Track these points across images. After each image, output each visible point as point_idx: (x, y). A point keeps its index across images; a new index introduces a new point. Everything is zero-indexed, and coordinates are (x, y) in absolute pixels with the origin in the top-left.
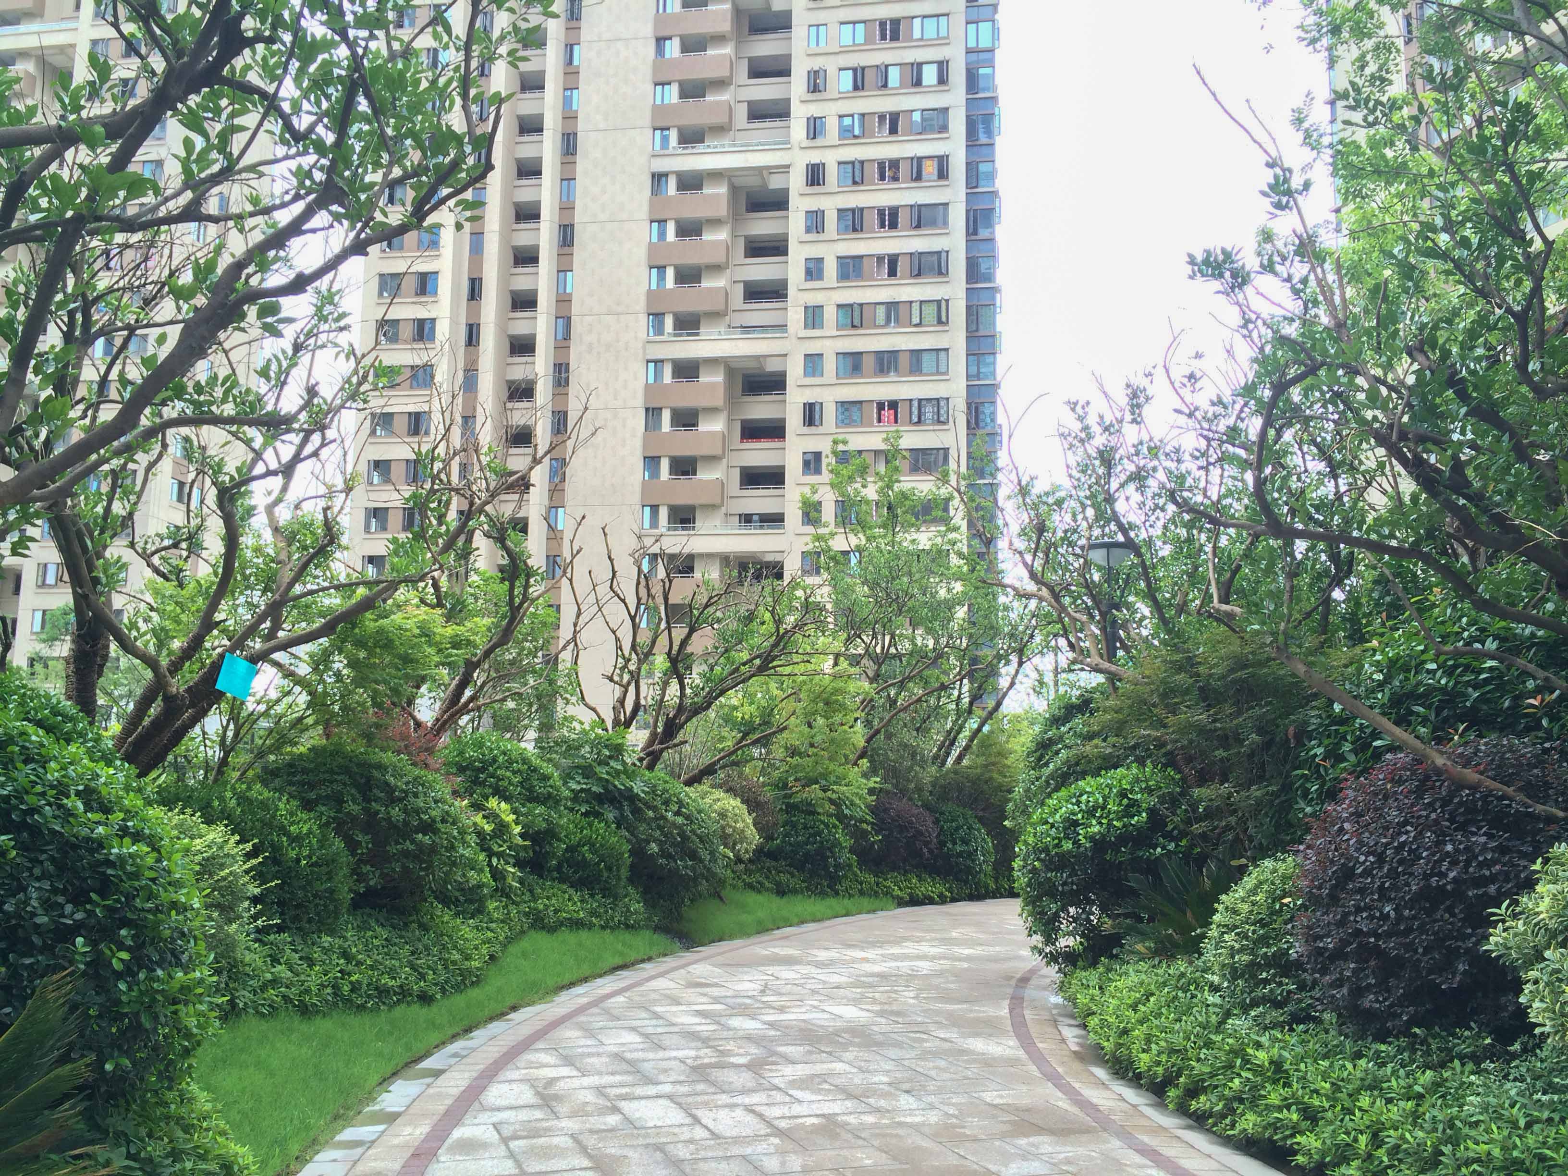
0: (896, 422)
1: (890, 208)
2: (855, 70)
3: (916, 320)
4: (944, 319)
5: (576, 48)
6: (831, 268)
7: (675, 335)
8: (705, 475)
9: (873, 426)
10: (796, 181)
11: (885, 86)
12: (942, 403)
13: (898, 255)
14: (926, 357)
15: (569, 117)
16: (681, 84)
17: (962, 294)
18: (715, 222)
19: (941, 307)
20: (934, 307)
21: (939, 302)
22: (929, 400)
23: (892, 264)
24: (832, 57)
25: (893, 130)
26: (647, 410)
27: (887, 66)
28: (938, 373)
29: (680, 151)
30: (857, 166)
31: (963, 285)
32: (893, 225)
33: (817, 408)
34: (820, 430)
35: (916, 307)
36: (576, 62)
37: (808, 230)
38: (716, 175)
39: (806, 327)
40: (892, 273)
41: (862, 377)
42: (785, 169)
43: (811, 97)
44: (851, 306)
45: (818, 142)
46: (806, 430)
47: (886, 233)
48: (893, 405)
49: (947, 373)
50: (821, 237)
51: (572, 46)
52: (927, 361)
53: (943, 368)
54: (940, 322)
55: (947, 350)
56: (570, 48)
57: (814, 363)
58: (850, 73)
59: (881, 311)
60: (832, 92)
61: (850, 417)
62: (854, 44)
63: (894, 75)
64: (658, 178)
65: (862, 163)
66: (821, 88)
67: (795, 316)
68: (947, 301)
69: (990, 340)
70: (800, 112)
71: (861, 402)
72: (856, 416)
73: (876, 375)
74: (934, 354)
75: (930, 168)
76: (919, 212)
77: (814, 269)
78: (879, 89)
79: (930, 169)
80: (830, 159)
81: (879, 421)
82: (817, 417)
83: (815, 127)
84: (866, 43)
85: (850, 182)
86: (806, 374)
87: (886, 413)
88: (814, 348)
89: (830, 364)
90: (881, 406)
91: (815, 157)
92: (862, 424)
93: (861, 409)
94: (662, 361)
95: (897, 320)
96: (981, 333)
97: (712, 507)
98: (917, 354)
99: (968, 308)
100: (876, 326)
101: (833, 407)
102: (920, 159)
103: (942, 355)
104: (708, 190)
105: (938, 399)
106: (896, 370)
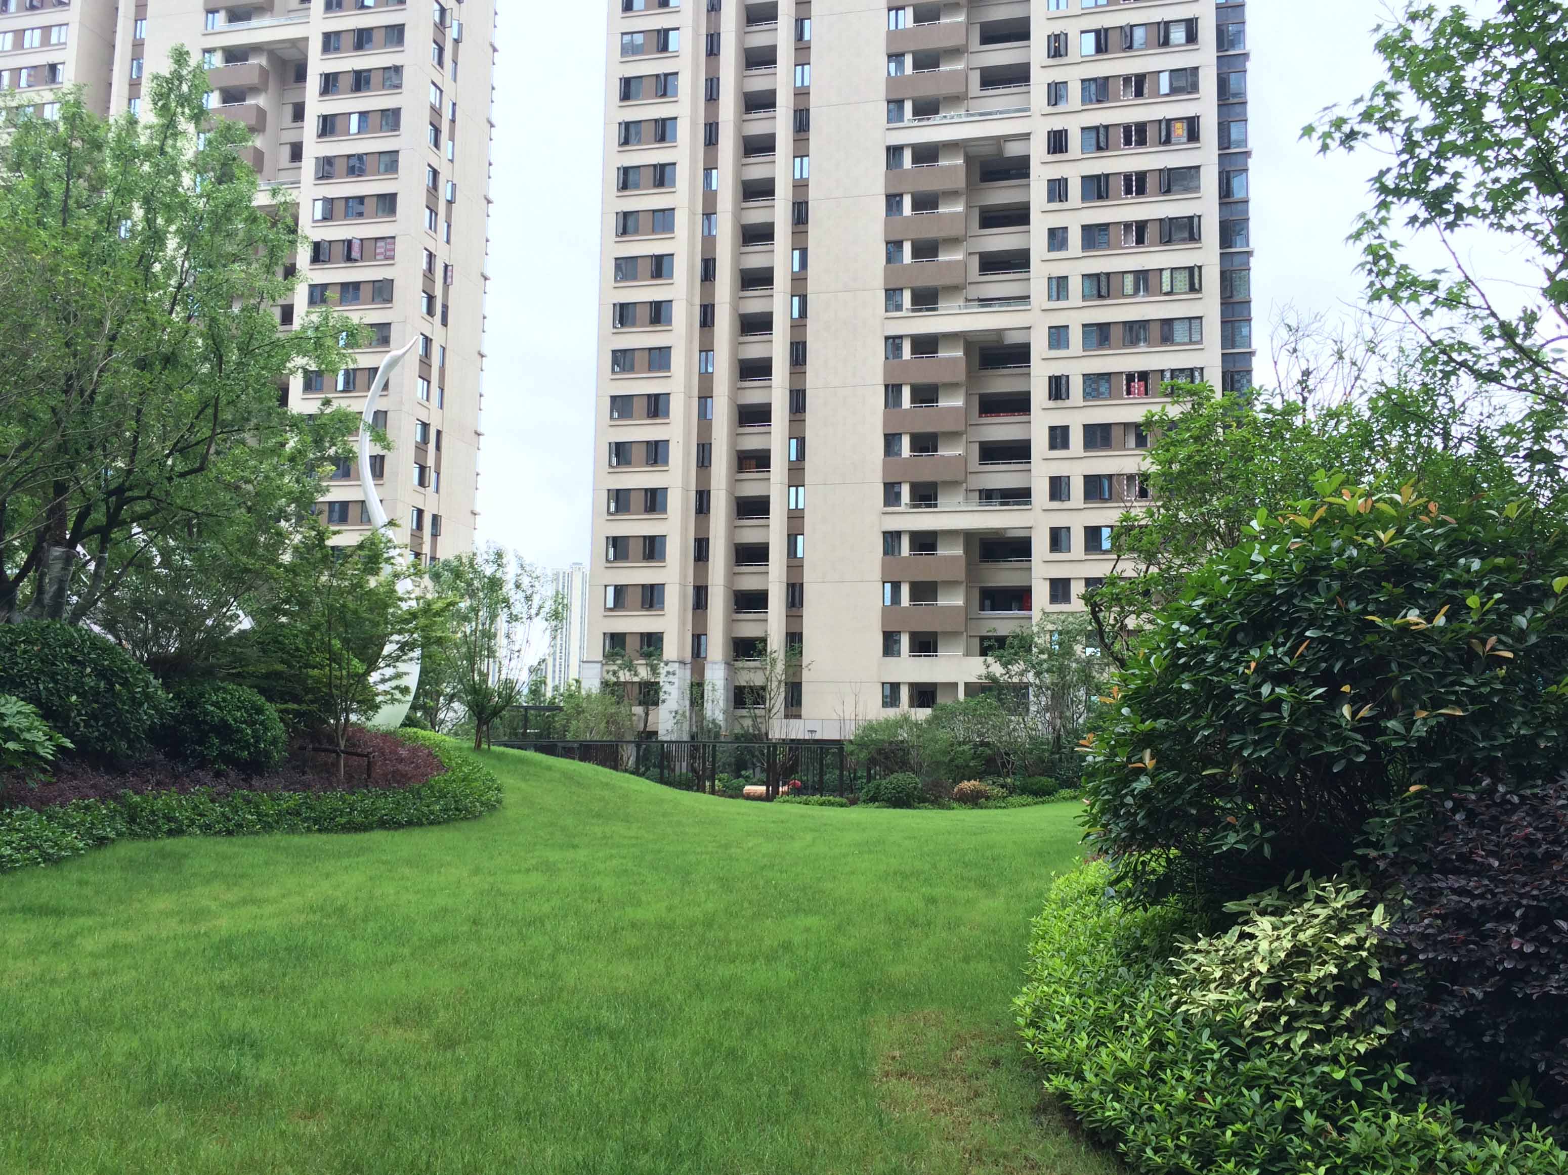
0: (1146, 394)
1: (1137, 173)
2: (1097, 32)
3: (1166, 288)
4: (1197, 286)
5: (807, 23)
6: (1075, 238)
7: (913, 311)
8: (946, 451)
9: (1122, 398)
10: (1038, 149)
11: (1130, 47)
12: (1197, 374)
13: (1146, 221)
14: (1177, 326)
15: (802, 94)
16: (915, 54)
17: (1217, 260)
18: (952, 195)
19: (1193, 274)
20: (1186, 274)
21: (1191, 270)
22: (1182, 370)
23: (1139, 230)
24: (1073, 20)
25: (1139, 93)
26: (887, 387)
27: (1132, 27)
28: (1191, 342)
29: (916, 123)
30: (1102, 131)
31: (1217, 251)
32: (1141, 191)
33: (1064, 381)
34: (1067, 403)
35: (1166, 275)
36: (807, 37)
37: (1051, 199)
38: (952, 146)
39: (1050, 298)
40: (1140, 241)
41: (1110, 348)
42: (1026, 137)
43: (1051, 62)
44: (1098, 276)
45: (1061, 108)
46: (1052, 404)
47: (1132, 199)
48: (1144, 376)
49: (1200, 342)
50: (1065, 205)
51: (802, 20)
52: (1180, 333)
53: (1196, 337)
54: (1192, 289)
55: (1201, 318)
56: (800, 23)
57: (1059, 335)
58: (1092, 36)
59: (1129, 280)
60: (1073, 54)
61: (1097, 390)
62: (1097, 6)
63: (1139, 35)
64: (894, 152)
65: (1107, 127)
66: (1062, 52)
67: (1038, 287)
68: (1200, 267)
69: (1245, 305)
70: (1040, 79)
71: (1110, 374)
72: (1103, 388)
73: (1124, 346)
74: (1187, 321)
75: (1180, 130)
76: (1169, 175)
77: (1057, 238)
78: (1124, 50)
79: (1180, 132)
80: (1073, 126)
81: (1129, 393)
82: (1063, 390)
83: (1056, 92)
84: (1108, 4)
85: (1094, 147)
86: (1051, 346)
87: (1136, 385)
88: (1058, 320)
89: (1076, 336)
90: (1130, 377)
91: (1057, 124)
92: (1110, 397)
93: (1109, 381)
94: (901, 337)
95: (1146, 289)
96: (1236, 299)
97: (954, 484)
98: (1167, 323)
99: (1223, 273)
100: (1124, 296)
101: (1080, 380)
102: (1169, 122)
103: (1195, 323)
104: (943, 162)
105: (1192, 370)
106: (1145, 340)
